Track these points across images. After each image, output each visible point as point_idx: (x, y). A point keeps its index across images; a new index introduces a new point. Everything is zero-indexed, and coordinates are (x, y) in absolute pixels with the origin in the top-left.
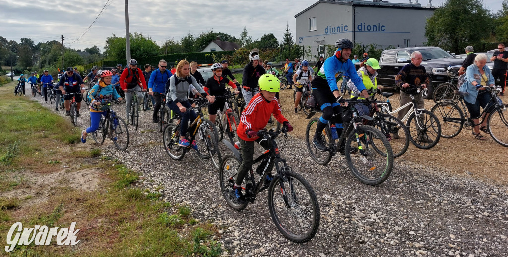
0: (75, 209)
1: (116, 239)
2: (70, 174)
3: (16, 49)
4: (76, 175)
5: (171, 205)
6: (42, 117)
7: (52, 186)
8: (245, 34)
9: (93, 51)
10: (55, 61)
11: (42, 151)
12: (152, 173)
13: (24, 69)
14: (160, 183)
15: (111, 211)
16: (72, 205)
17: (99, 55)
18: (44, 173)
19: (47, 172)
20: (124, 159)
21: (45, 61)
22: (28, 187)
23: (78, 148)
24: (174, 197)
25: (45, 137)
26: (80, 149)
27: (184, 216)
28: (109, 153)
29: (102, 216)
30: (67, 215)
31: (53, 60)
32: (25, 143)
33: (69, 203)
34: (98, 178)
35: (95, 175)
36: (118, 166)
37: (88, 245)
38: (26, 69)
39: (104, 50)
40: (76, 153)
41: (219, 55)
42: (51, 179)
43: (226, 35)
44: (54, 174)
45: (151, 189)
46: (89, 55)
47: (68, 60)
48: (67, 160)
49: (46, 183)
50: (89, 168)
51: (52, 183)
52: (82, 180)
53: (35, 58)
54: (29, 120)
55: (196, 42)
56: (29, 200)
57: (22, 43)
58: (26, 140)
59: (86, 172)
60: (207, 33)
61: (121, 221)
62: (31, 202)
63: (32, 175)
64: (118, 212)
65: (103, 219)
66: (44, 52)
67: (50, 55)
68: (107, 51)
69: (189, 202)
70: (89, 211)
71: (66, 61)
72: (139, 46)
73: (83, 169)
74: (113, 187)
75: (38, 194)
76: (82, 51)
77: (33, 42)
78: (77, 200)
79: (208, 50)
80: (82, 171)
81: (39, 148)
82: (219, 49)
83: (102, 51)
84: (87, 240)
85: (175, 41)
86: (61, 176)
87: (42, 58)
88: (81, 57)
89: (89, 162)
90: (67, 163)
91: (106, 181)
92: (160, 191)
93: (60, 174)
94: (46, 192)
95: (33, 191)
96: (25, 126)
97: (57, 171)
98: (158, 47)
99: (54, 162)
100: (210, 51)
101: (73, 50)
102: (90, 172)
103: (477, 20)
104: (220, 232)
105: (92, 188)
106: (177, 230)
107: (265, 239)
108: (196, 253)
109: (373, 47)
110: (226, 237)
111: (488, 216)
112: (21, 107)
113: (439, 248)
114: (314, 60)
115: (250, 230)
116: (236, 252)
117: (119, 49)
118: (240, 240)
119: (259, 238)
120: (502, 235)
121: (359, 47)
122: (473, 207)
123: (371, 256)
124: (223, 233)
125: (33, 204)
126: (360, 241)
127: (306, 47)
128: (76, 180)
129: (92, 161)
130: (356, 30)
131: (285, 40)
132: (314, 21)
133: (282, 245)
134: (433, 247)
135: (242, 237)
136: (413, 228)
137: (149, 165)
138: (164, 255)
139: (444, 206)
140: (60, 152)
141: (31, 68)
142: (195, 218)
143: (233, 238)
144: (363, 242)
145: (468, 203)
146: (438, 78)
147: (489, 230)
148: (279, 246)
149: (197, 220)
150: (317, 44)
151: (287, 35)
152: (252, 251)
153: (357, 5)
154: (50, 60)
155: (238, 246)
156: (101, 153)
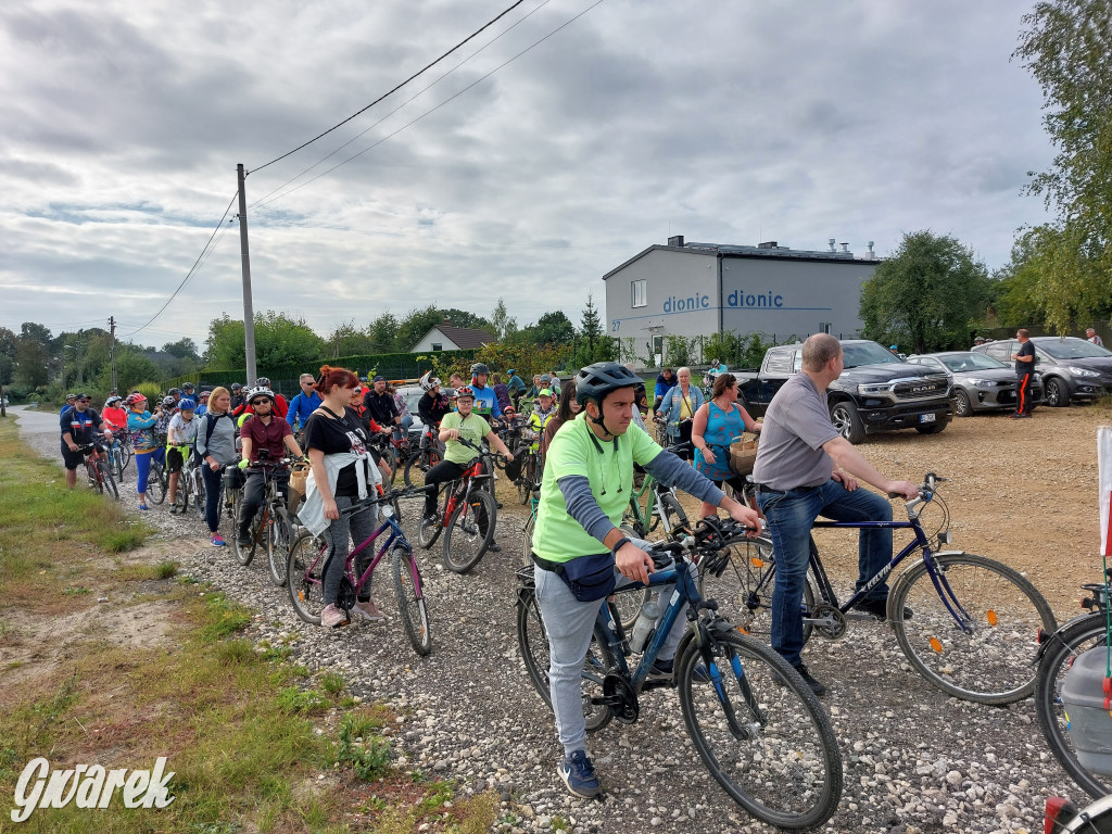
0: (112, 685)
1: (188, 742)
2: (109, 615)
3: (12, 347)
4: (122, 616)
5: (309, 671)
6: (60, 496)
7: (69, 640)
8: (501, 312)
9: (181, 350)
10: (97, 373)
11: (54, 567)
12: (280, 609)
13: (30, 391)
14: (293, 627)
15: (185, 687)
16: (106, 677)
17: (196, 358)
18: (53, 614)
19: (62, 612)
20: (225, 582)
21: (75, 373)
22: (17, 645)
23: (132, 559)
24: (318, 654)
25: (63, 538)
26: (137, 562)
27: (333, 692)
28: (197, 568)
29: (165, 698)
30: (93, 698)
31: (95, 369)
32: (17, 551)
33: (99, 674)
34: (168, 620)
35: (161, 616)
36: (210, 595)
37: (130, 755)
38: (34, 391)
39: (206, 348)
40: (126, 571)
41: (447, 358)
42: (68, 626)
43: (465, 315)
44: (75, 615)
45: (273, 640)
46: (172, 359)
47: (126, 371)
48: (106, 586)
49: (55, 634)
50: (151, 600)
51: (69, 634)
52: (133, 626)
53: (54, 366)
54: (31, 502)
55: (402, 331)
56: (15, 671)
57: (25, 336)
58: (20, 547)
59: (144, 610)
60: (425, 310)
61: (202, 707)
62: (19, 675)
63: (27, 620)
64: (199, 689)
65: (166, 704)
66: (74, 354)
67: (86, 360)
68: (211, 350)
69: (347, 665)
70: (140, 689)
71: (119, 373)
72: (277, 340)
73: (137, 604)
74: (197, 638)
75: (38, 657)
76: (158, 350)
77: (48, 331)
78: (117, 668)
79: (425, 346)
80: (136, 608)
81: (44, 561)
82: (449, 346)
83: (201, 349)
84: (128, 745)
85: (357, 329)
86: (89, 619)
87: (68, 367)
88: (154, 364)
89: (151, 589)
90: (106, 592)
91: (183, 626)
92: (292, 643)
93: (87, 615)
94: (55, 652)
95: (26, 652)
96: (20, 515)
97: (81, 608)
98: (318, 340)
99: (76, 590)
100: (430, 349)
101: (137, 349)
102: (152, 609)
103: (960, 284)
104: (400, 719)
105: (154, 643)
106: (314, 719)
107: (484, 730)
108: (342, 762)
109: (758, 340)
110: (410, 729)
111: (908, 670)
112: (17, 474)
113: (805, 733)
114: (640, 366)
115: (459, 714)
116: (423, 756)
117: (233, 347)
118: (435, 734)
119: (473, 729)
120: (924, 704)
121: (731, 339)
122: (883, 653)
123: (678, 754)
124: (405, 721)
125: (22, 680)
126: (664, 725)
127: (625, 342)
128: (122, 627)
129: (159, 586)
130: (726, 304)
131: (585, 326)
132: (642, 287)
133: (515, 739)
134: (795, 732)
135: (441, 729)
136: (766, 698)
137: (276, 592)
138: (278, 768)
139: (833, 654)
140: (92, 569)
141: (45, 387)
142: (354, 694)
143: (422, 730)
144: (669, 728)
145: (877, 648)
146: (869, 403)
147: (902, 697)
148: (508, 741)
149: (357, 699)
150: (648, 334)
151: (589, 315)
152: (455, 753)
153: (726, 255)
154: (85, 371)
155: (430, 746)
156: (180, 570)
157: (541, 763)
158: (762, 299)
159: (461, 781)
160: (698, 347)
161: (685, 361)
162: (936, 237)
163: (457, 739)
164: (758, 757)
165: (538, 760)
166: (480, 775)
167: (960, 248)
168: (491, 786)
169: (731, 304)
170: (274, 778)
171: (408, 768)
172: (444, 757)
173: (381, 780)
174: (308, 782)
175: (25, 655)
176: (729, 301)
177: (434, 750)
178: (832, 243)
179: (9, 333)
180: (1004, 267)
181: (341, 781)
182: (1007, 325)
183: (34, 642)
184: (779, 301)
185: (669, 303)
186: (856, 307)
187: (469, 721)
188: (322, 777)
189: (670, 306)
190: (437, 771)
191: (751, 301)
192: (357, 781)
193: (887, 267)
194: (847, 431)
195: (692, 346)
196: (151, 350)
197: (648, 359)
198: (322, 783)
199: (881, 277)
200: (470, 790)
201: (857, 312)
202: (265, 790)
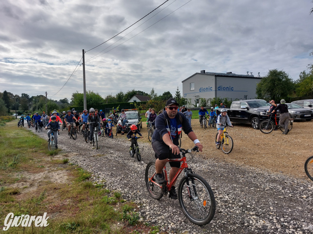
0: (53, 194)
1: (77, 211)
2: (50, 173)
3: (19, 100)
4: (54, 174)
5: (110, 191)
6: (34, 140)
7: (40, 180)
9: (64, 101)
10: (42, 107)
11: (34, 160)
12: (99, 173)
13: (23, 112)
14: (103, 178)
15: (74, 195)
16: (51, 191)
17: (68, 103)
18: (35, 173)
19: (37, 172)
20: (82, 165)
21: (36, 107)
22: (25, 181)
23: (55, 158)
24: (111, 186)
25: (36, 152)
26: (57, 159)
27: (117, 198)
28: (74, 161)
29: (69, 198)
30: (48, 198)
31: (41, 106)
32: (24, 155)
33: (49, 190)
34: (67, 175)
35: (65, 174)
36: (78, 168)
37: (61, 215)
38: (25, 112)
40: (54, 161)
41: (139, 104)
42: (39, 176)
43: (142, 92)
44: (41, 173)
45: (98, 182)
46: (62, 104)
47: (50, 107)
48: (49, 165)
49: (36, 179)
50: (62, 170)
51: (40, 179)
52: (57, 177)
53: (30, 105)
54: (26, 142)
55: (125, 96)
56: (26, 189)
57: (22, 97)
58: (24, 154)
59: (60, 172)
61: (80, 201)
63: (28, 174)
64: (79, 196)
65: (70, 200)
66: (35, 102)
67: (39, 104)
68: (72, 101)
69: (120, 190)
70: (61, 195)
71: (48, 107)
72: (91, 98)
74: (76, 181)
75: (31, 185)
76: (58, 101)
77: (29, 96)
78: (54, 189)
79: (131, 101)
80: (58, 172)
81: (32, 158)
82: (138, 101)
83: (70, 101)
84: (60, 212)
85: (113, 96)
87: (34, 105)
88: (57, 105)
89: (61, 166)
90: (49, 167)
91: (72, 177)
92: (103, 183)
93: (44, 173)
94: (36, 184)
95: (28, 183)
96: (24, 145)
97: (42, 171)
98: (102, 99)
99: (41, 166)
100: (133, 101)
101: (52, 101)
102: (62, 172)
103: (286, 84)
104: (139, 207)
105: (63, 182)
106: (113, 206)
107: (164, 211)
108: (124, 219)
109: (226, 100)
110: (142, 210)
111: (292, 196)
112: (21, 134)
113: (264, 215)
114: (193, 107)
115: (156, 206)
116: (147, 218)
117: (79, 100)
118: (150, 211)
119: (161, 210)
120: (299, 207)
121: (219, 99)
122: (283, 191)
123: (225, 220)
124: (140, 207)
125: (28, 191)
126: (219, 211)
127: (188, 100)
128: (54, 177)
129: (63, 166)
130: (217, 89)
131: (176, 95)
132: (193, 85)
133: (174, 214)
134: (261, 215)
135: (151, 210)
136: (249, 204)
137: (97, 168)
138: (105, 220)
139: (267, 191)
140: (44, 160)
141: (27, 111)
142: (124, 199)
143: (146, 210)
144: (221, 212)
145: (280, 189)
146: (263, 117)
147: (292, 205)
148: (172, 214)
149: (125, 200)
150: (195, 98)
151: (177, 92)
152: (157, 217)
153: (217, 76)
154: (38, 106)
155: (149, 215)
156: (69, 161)
157: (184, 222)
158: (228, 88)
159: (160, 226)
160: (209, 102)
161: (205, 105)
162: (278, 71)
163: (157, 213)
164: (251, 222)
165: (183, 221)
166: (166, 225)
167: (285, 74)
168: (170, 228)
169: (219, 90)
170: (105, 223)
171: (144, 222)
172: (154, 219)
173: (136, 225)
174: (115, 225)
175: (28, 184)
176: (218, 89)
177: (150, 216)
178: (248, 72)
179: (18, 96)
180: (297, 80)
181: (125, 225)
182: (299, 96)
183: (30, 181)
184: (232, 89)
185: (201, 89)
186: (255, 91)
187: (159, 208)
188: (119, 223)
189: (201, 90)
190: (153, 223)
191: (224, 89)
192: (129, 225)
193: (264, 79)
194: (256, 125)
195: (208, 101)
196: (56, 101)
197: (195, 105)
198: (119, 225)
199: (262, 82)
200: (164, 229)
201: (255, 92)
202: (103, 227)
